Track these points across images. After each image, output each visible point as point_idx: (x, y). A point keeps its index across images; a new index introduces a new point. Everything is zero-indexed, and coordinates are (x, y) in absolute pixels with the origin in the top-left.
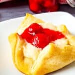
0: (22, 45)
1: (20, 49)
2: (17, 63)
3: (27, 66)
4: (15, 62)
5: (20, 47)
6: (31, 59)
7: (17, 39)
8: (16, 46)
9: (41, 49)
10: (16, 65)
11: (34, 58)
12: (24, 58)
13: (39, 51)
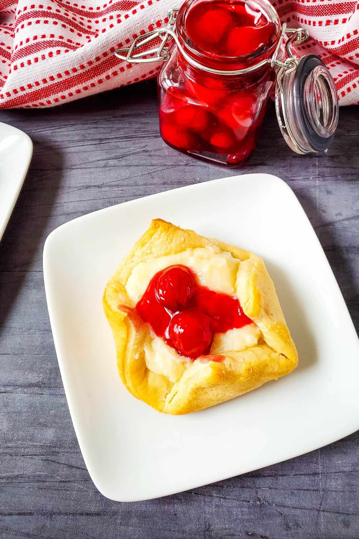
0: (141, 343)
1: (137, 357)
2: (130, 384)
3: (156, 390)
4: (125, 381)
5: (136, 350)
6: (165, 379)
7: (128, 329)
8: (125, 348)
9: (188, 359)
10: (129, 389)
11: (172, 379)
12: (147, 371)
13: (183, 363)
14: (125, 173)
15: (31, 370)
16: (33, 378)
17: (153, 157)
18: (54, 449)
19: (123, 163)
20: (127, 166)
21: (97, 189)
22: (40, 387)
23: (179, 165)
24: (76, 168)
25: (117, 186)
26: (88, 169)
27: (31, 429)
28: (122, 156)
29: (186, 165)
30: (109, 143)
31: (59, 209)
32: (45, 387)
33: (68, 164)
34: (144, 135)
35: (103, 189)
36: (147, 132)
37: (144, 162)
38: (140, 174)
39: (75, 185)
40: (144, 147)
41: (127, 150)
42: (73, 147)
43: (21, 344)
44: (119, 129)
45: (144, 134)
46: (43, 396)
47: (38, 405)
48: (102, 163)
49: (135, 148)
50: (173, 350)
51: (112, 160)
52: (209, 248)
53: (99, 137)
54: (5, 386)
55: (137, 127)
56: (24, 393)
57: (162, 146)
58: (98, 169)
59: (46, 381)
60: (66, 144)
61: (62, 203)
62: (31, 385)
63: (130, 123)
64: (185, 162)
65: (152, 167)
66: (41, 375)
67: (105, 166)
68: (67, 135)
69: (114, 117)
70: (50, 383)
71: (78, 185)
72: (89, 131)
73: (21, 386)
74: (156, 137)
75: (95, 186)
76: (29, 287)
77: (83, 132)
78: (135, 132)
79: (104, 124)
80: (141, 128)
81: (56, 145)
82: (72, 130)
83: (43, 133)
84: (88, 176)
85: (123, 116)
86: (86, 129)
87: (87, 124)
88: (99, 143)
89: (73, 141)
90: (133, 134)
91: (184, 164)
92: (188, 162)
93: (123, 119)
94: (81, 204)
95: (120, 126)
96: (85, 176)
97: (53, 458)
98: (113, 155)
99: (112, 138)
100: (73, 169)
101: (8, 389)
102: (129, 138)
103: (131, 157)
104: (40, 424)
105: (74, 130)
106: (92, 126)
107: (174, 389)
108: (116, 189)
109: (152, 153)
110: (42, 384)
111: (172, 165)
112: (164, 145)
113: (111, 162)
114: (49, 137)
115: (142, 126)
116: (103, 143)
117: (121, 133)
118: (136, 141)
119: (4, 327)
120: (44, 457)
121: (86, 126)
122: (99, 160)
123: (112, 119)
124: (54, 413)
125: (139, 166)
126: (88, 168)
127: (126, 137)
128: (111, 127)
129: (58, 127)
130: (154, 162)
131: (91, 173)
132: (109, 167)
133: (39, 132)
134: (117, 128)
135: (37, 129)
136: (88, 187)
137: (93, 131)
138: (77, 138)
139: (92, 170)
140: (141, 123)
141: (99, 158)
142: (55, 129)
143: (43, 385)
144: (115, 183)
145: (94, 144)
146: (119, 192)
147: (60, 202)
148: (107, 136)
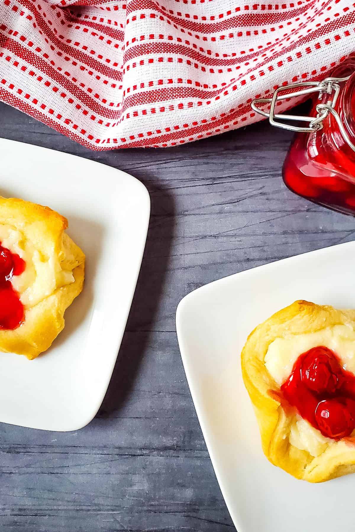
0: (289, 426)
5: (284, 432)
6: (306, 453)
7: (279, 416)
9: (332, 440)
11: (313, 454)
12: (289, 445)
13: (327, 443)
14: (241, 220)
15: (165, 433)
16: (168, 441)
17: (271, 201)
18: (194, 507)
19: (239, 208)
20: (244, 212)
21: (214, 240)
22: (175, 450)
23: (300, 211)
24: (189, 215)
25: (235, 236)
26: (202, 216)
27: (171, 489)
28: (237, 199)
29: (308, 210)
30: (223, 183)
31: (175, 262)
32: (180, 450)
33: (180, 209)
34: (261, 174)
35: (220, 240)
36: (263, 169)
37: (262, 207)
38: (258, 222)
39: (189, 235)
40: (261, 188)
41: (241, 192)
42: (184, 187)
43: (152, 408)
44: (232, 165)
45: (261, 172)
46: (179, 458)
47: (175, 467)
48: (217, 208)
49: (251, 190)
50: (319, 432)
51: (227, 205)
52: (348, 325)
53: (211, 175)
54: (141, 449)
55: (252, 163)
56: (161, 456)
57: (281, 187)
58: (213, 216)
59: (180, 444)
60: (174, 184)
61: (177, 255)
62: (166, 448)
63: (245, 157)
64: (307, 206)
65: (271, 213)
66: (175, 438)
67: (220, 213)
68: (176, 172)
69: (226, 150)
70: (184, 446)
71: (193, 235)
72: (200, 168)
73: (157, 449)
74: (274, 176)
75: (211, 236)
76: (154, 348)
77: (192, 169)
78: (251, 169)
79: (215, 158)
80: (256, 164)
81: (164, 185)
82: (180, 166)
83: (147, 168)
84: (202, 224)
85: (236, 148)
86: (196, 165)
87: (196, 158)
88: (211, 183)
89: (182, 180)
90: (249, 172)
91: (306, 209)
92: (310, 207)
93: (236, 152)
94: (198, 256)
95: (233, 161)
96: (200, 224)
97: (195, 514)
98: (228, 199)
99: (225, 177)
100: (186, 215)
101: (144, 452)
102: (244, 177)
103: (247, 201)
104: (178, 484)
105: (183, 166)
106: (201, 161)
107: (314, 462)
108: (233, 239)
109: (270, 196)
110: (177, 446)
111: (292, 211)
112: (283, 186)
113: (227, 208)
114: (155, 174)
115: (259, 161)
116: (216, 184)
117: (235, 171)
118: (253, 181)
119: (133, 390)
120: (186, 513)
121: (196, 161)
122: (213, 205)
123: (224, 152)
124: (191, 475)
125: (257, 212)
126: (202, 214)
127: (242, 176)
128: (224, 163)
129: (164, 162)
130: (272, 208)
131: (206, 220)
132: (225, 213)
133: (144, 167)
134: (231, 164)
135: (140, 163)
136: (205, 237)
137: (204, 167)
138: (187, 176)
139: (206, 217)
140: (258, 158)
141: (213, 203)
142: (161, 164)
143: (178, 448)
144: (232, 232)
145: (206, 185)
146: (237, 243)
147: (176, 254)
148: (220, 174)
